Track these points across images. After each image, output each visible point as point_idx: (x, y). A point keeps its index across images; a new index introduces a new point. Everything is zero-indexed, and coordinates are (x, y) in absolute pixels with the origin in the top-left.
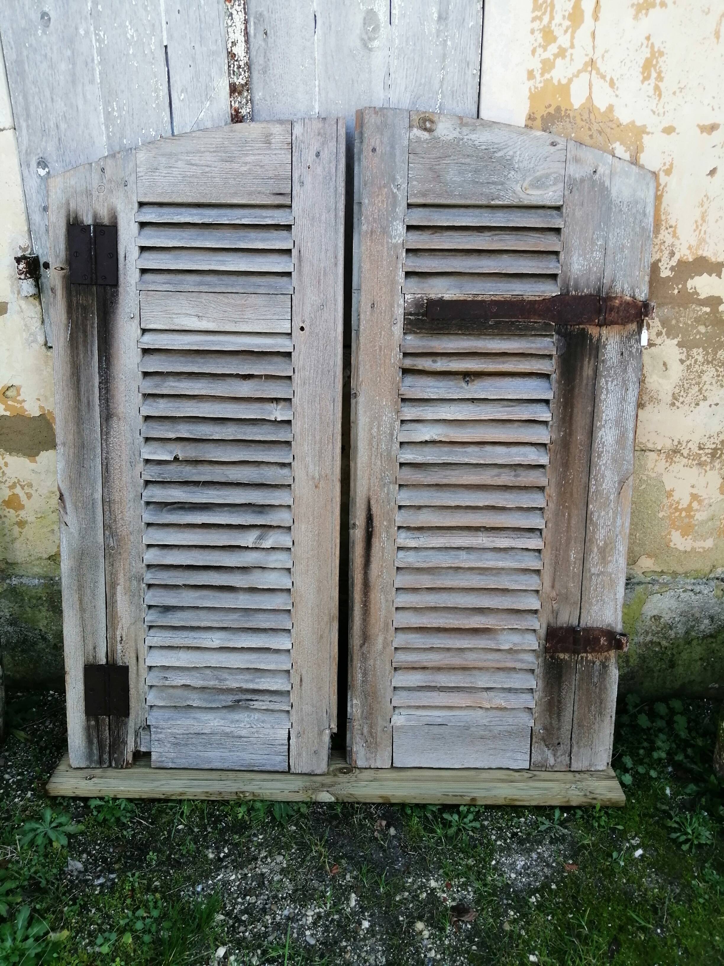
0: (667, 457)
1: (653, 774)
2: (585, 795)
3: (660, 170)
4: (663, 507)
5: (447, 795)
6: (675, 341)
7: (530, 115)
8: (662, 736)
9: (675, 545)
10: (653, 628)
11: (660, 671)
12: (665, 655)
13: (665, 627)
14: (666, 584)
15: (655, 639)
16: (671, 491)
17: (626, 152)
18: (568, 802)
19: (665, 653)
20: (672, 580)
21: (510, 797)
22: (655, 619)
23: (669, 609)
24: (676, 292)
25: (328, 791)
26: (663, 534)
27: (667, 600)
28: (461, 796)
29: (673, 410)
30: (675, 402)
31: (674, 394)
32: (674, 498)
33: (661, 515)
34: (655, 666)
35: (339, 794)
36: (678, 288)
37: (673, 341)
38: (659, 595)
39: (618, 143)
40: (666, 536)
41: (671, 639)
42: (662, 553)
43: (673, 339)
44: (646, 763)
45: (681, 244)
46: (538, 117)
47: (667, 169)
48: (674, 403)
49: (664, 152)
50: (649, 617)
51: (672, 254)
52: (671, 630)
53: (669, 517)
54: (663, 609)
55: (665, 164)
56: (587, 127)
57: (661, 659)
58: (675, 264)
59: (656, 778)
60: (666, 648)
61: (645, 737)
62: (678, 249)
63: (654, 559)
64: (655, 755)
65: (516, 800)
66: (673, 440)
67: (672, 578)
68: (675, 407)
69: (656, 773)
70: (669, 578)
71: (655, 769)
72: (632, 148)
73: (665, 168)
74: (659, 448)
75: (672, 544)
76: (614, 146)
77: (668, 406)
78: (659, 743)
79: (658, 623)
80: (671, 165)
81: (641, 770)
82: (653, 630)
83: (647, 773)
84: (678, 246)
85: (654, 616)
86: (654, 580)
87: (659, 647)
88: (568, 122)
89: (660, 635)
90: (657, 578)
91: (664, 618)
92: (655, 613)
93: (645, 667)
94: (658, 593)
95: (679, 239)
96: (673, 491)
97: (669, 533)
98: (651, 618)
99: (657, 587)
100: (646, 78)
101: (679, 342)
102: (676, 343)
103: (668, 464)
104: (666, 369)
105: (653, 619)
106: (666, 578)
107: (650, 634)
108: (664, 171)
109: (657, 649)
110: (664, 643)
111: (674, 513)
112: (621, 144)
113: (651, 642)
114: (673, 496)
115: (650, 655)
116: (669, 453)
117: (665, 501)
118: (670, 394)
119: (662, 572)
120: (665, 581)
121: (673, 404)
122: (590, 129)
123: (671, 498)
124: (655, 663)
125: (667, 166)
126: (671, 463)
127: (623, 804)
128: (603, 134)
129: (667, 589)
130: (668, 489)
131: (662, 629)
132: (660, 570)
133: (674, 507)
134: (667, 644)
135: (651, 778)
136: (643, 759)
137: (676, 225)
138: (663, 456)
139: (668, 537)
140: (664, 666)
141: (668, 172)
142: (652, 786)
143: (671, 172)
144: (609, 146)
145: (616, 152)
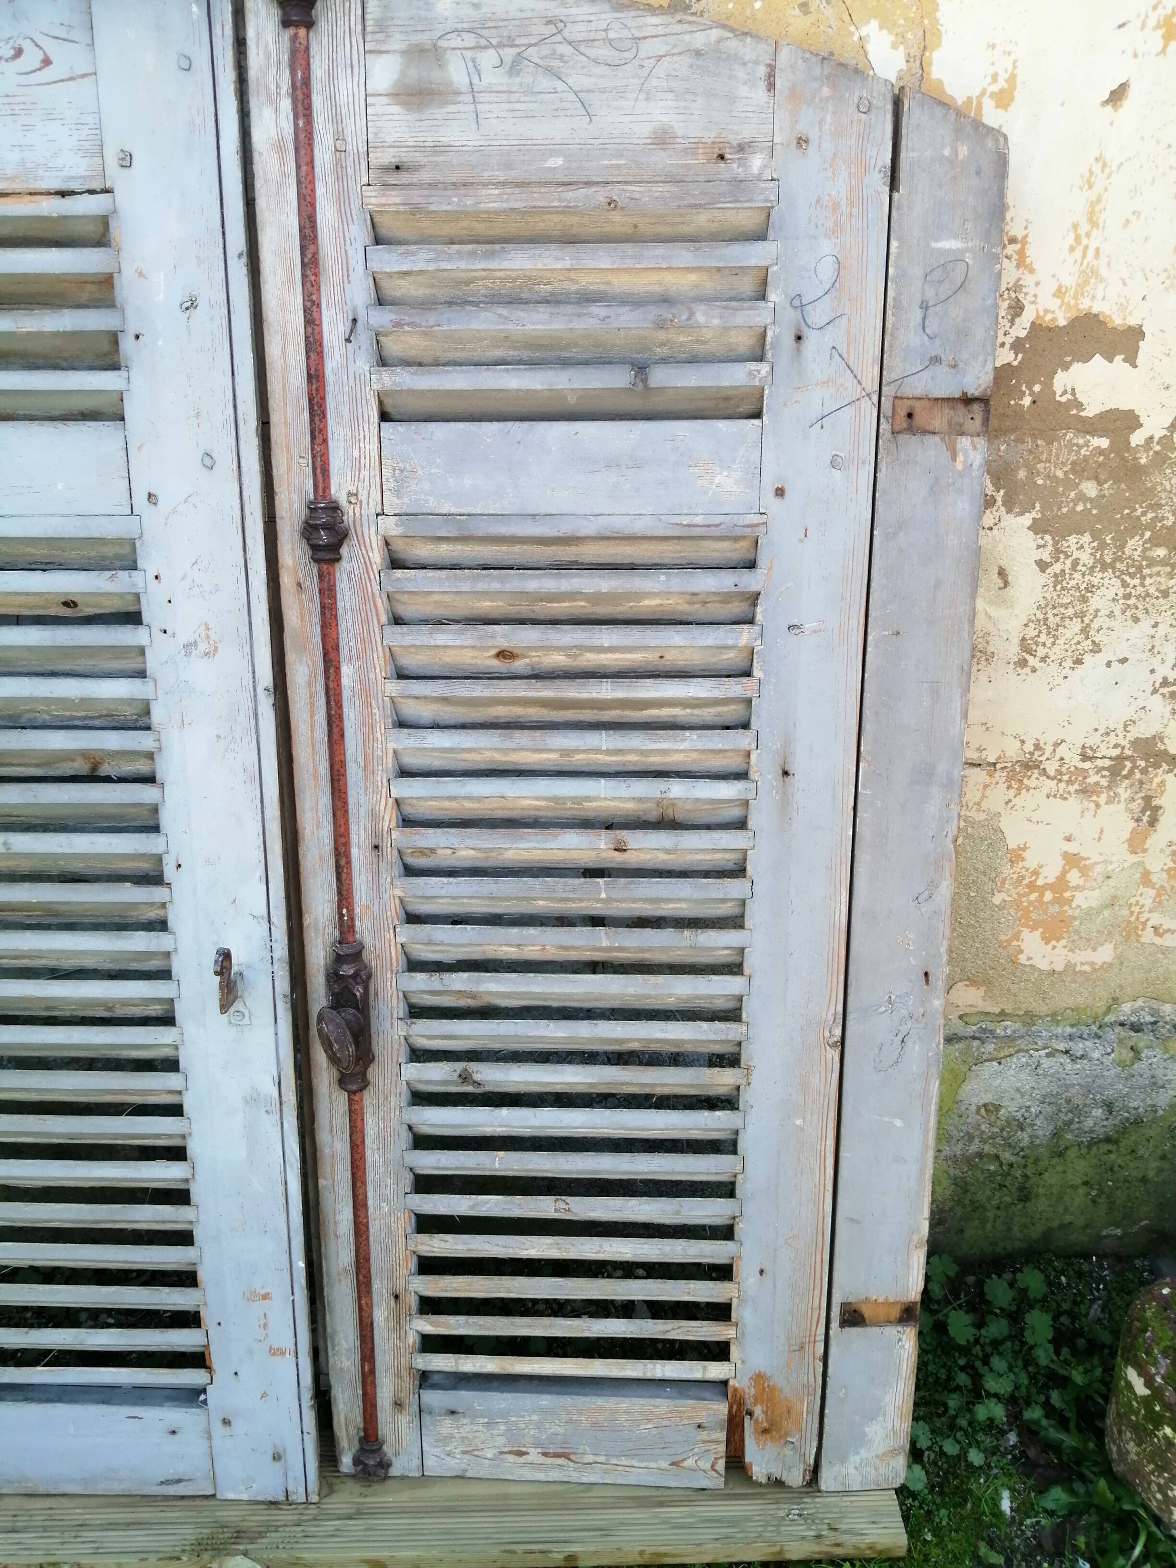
0: (1009, 779)
1: (976, 1457)
2: (819, 1537)
3: (983, 93)
4: (1003, 883)
5: (513, 1552)
6: (1027, 520)
8: (998, 1363)
9: (1029, 959)
10: (983, 1127)
11: (998, 1208)
12: (1009, 1178)
13: (1009, 1124)
14: (1010, 1039)
15: (987, 1148)
16: (1019, 848)
17: (894, 46)
18: (780, 1552)
19: (1009, 1174)
20: (1023, 1031)
21: (652, 1549)
22: (986, 1110)
23: (1018, 1090)
24: (1027, 401)
25: (245, 1554)
26: (1003, 938)
27: (1012, 1072)
28: (542, 1552)
29: (1023, 677)
30: (1027, 656)
31: (1024, 639)
32: (1027, 864)
33: (997, 899)
34: (989, 1199)
35: (270, 1560)
36: (1032, 393)
37: (1020, 519)
38: (995, 1063)
39: (874, 24)
40: (1009, 941)
41: (1022, 1150)
42: (1001, 976)
43: (1021, 514)
44: (961, 1429)
45: (1037, 284)
47: (1002, 91)
48: (1026, 661)
49: (993, 46)
50: (973, 1108)
51: (1017, 309)
52: (1022, 1129)
53: (1017, 904)
54: (1005, 1091)
55: (995, 78)
57: (1001, 1186)
58: (1023, 334)
59: (981, 1467)
60: (1011, 1165)
61: (962, 1362)
62: (1030, 298)
63: (983, 989)
64: (981, 1412)
65: (665, 1555)
66: (1023, 742)
67: (1024, 1024)
68: (1027, 670)
69: (982, 1455)
70: (1018, 1025)
71: (978, 1444)
72: (909, 36)
73: (995, 88)
74: (992, 760)
75: (1022, 959)
76: (864, 31)
77: (1012, 666)
78: (991, 1384)
79: (993, 1118)
80: (1012, 79)
81: (950, 1448)
82: (983, 1132)
83: (962, 1455)
84: (1031, 290)
85: (985, 1105)
86: (984, 1031)
87: (997, 1164)
89: (998, 1140)
90: (991, 1026)
91: (1006, 1107)
92: (988, 1098)
93: (967, 1202)
94: (991, 1060)
95: (1032, 271)
96: (1025, 849)
97: (1017, 936)
98: (978, 1111)
99: (990, 1047)
101: (1034, 519)
102: (1029, 522)
103: (1012, 793)
104: (1006, 584)
105: (983, 1111)
106: (1011, 1026)
107: (977, 1140)
108: (992, 96)
109: (992, 1168)
110: (1007, 1156)
111: (1026, 895)
112: (881, 28)
113: (980, 1155)
114: (1023, 860)
115: (977, 1180)
116: (1013, 770)
117: (1007, 870)
118: (1015, 641)
119: (1003, 1013)
120: (1009, 1032)
121: (1023, 663)
123: (1021, 864)
124: (988, 1193)
125: (1001, 84)
126: (1019, 790)
127: (902, 1552)
129: (1012, 1050)
130: (1012, 845)
131: (1002, 1130)
132: (997, 1010)
133: (1025, 882)
134: (1013, 1159)
135: (970, 1465)
136: (956, 1417)
137: (1026, 237)
138: (1000, 776)
139: (1015, 943)
140: (1008, 1199)
141: (1004, 99)
142: (970, 1491)
143: (1012, 99)
144: (852, 34)
145: (870, 47)
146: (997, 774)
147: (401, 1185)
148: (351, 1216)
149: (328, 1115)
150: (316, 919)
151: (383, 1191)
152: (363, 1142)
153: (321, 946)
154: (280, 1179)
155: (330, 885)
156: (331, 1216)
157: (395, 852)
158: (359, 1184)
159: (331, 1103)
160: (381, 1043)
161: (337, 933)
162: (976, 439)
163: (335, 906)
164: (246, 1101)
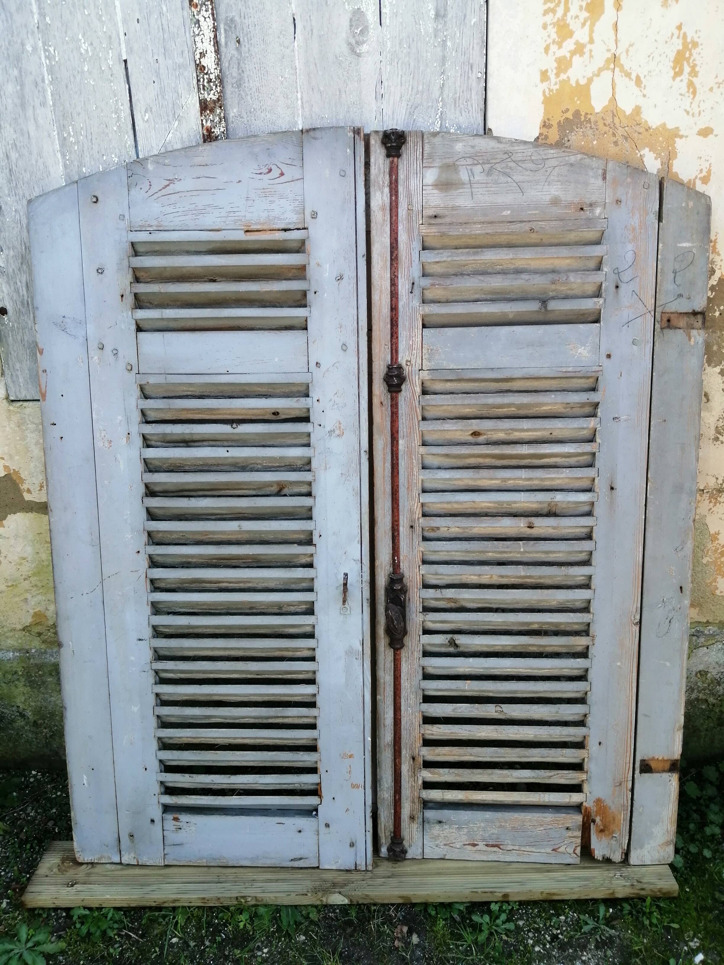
0: (710, 498)
1: (707, 853)
2: (632, 885)
3: (696, 177)
4: (708, 552)
5: (477, 892)
6: (718, 369)
7: (545, 122)
8: (713, 807)
9: (721, 592)
10: (699, 684)
11: (707, 730)
12: (713, 713)
13: (712, 682)
14: (713, 636)
15: (701, 696)
16: (716, 534)
17: (656, 159)
18: (613, 893)
19: (712, 710)
20: (718, 631)
21: (547, 891)
22: (701, 675)
23: (717, 663)
24: (717, 314)
25: (340, 893)
26: (708, 581)
27: (714, 653)
28: (491, 892)
29: (717, 446)
30: (719, 436)
31: (717, 427)
32: (720, 542)
33: (705, 561)
34: (702, 725)
35: (352, 896)
36: (719, 310)
37: (715, 369)
38: (705, 648)
39: (647, 149)
40: (711, 583)
41: (719, 696)
42: (707, 602)
43: (715, 366)
44: (698, 840)
45: (721, 260)
46: (554, 123)
47: (705, 177)
48: (718, 438)
49: (701, 158)
50: (694, 673)
51: (713, 272)
52: (719, 685)
53: (715, 562)
54: (710, 664)
55: (701, 171)
56: (611, 133)
57: (709, 717)
58: (715, 283)
59: (710, 859)
60: (714, 705)
61: (694, 808)
62: (718, 267)
63: (698, 609)
64: (708, 831)
65: (554, 894)
66: (717, 479)
67: (719, 628)
68: (719, 442)
69: (710, 852)
70: (716, 629)
71: (708, 847)
72: (663, 154)
73: (702, 175)
74: (702, 488)
75: (718, 592)
76: (642, 153)
77: (711, 441)
78: (712, 817)
79: (704, 679)
80: (709, 172)
81: (693, 849)
82: (699, 687)
83: (700, 853)
84: (719, 263)
85: (700, 672)
86: (698, 631)
87: (706, 704)
88: (588, 128)
89: (707, 691)
90: (702, 629)
91: (711, 673)
92: (701, 667)
93: (690, 727)
94: (703, 646)
95: (719, 255)
96: (718, 534)
97: (715, 580)
98: (696, 674)
99: (702, 640)
100: (678, 74)
101: (721, 369)
102: (719, 371)
103: (712, 505)
104: (708, 400)
105: (699, 675)
106: (712, 629)
107: (696, 691)
108: (700, 178)
109: (703, 707)
110: (711, 700)
111: (720, 558)
112: (650, 151)
113: (697, 699)
114: (718, 540)
115: (696, 714)
116: (713, 493)
117: (709, 545)
118: (713, 428)
119: (708, 622)
120: (711, 632)
121: (717, 439)
122: (614, 135)
123: (716, 542)
124: (702, 721)
125: (704, 173)
126: (715, 503)
127: (676, 895)
128: (629, 139)
129: (714, 641)
130: (712, 532)
131: (709, 686)
132: (705, 621)
133: (719, 551)
134: (715, 701)
135: (705, 858)
136: (694, 835)
137: (716, 239)
138: (706, 496)
139: (714, 584)
140: (712, 725)
141: (705, 180)
142: (707, 869)
143: (709, 180)
144: (637, 154)
145: (645, 159)
146: (704, 495)
147: (418, 699)
148: (393, 716)
149: (383, 662)
150: (382, 562)
151: (409, 701)
152: (400, 676)
153: (383, 576)
154: (361, 694)
155: (389, 546)
156: (382, 715)
157: (421, 529)
158: (397, 698)
159: (385, 656)
160: (411, 624)
161: (391, 569)
162: (700, 331)
163: (391, 556)
164: (346, 653)
